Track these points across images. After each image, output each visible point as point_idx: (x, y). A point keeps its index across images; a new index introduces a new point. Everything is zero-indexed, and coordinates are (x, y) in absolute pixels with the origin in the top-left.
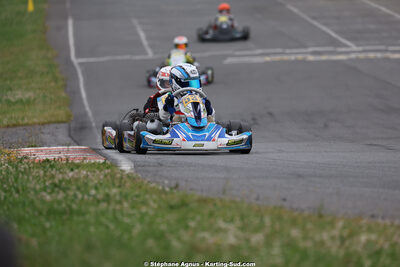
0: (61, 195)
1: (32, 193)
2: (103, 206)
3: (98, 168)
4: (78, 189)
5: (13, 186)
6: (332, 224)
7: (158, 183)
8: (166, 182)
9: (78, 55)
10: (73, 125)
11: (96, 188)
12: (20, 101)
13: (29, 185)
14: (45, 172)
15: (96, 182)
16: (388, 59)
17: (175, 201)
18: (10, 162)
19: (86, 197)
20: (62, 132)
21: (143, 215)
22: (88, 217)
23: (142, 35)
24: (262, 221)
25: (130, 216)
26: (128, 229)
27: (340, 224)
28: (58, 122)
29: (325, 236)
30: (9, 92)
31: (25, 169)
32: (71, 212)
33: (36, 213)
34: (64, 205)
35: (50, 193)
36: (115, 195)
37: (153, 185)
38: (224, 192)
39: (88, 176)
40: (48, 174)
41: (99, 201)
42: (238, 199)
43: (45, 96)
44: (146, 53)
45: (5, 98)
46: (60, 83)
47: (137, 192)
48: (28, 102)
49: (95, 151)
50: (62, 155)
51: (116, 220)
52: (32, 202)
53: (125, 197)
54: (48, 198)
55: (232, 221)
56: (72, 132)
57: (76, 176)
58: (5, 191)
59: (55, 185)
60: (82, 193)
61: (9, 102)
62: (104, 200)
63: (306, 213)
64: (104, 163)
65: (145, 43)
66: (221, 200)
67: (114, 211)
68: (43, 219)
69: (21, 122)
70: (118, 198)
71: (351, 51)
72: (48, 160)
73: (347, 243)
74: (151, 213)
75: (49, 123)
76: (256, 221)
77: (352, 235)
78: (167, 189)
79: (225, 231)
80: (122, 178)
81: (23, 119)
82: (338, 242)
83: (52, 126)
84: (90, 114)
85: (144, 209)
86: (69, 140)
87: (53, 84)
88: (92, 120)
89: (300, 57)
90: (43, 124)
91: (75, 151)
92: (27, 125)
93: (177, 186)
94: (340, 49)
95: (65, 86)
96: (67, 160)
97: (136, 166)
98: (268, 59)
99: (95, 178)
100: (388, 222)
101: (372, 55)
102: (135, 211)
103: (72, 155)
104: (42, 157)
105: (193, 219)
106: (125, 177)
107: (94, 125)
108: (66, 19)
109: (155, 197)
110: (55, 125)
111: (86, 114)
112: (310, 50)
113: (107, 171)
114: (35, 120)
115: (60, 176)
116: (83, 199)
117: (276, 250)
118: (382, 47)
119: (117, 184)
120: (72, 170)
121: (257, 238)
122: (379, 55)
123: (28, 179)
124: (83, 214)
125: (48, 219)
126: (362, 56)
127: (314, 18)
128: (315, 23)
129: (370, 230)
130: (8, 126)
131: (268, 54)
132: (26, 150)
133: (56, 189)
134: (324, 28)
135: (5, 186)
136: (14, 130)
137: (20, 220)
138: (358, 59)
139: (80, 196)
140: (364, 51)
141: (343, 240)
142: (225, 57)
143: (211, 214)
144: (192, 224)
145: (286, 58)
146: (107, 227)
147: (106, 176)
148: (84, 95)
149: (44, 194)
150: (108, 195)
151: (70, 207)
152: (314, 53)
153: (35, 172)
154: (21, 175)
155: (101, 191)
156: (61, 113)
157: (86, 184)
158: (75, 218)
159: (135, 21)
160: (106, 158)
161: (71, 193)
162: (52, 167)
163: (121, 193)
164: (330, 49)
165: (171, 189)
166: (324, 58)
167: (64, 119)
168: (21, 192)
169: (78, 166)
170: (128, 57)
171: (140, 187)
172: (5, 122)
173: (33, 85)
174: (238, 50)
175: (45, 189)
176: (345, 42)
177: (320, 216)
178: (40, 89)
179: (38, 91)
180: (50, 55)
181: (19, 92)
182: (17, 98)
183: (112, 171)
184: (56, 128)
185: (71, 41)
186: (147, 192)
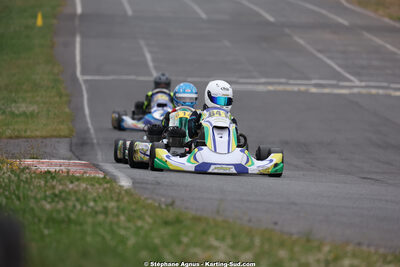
0: (61, 205)
1: (33, 201)
2: (101, 217)
3: (98, 182)
4: (78, 200)
5: (14, 193)
6: (319, 249)
7: (154, 200)
8: (163, 199)
9: (83, 73)
10: (75, 140)
11: (95, 200)
12: (24, 114)
13: (29, 193)
14: (46, 182)
15: (95, 194)
16: (389, 96)
18: (12, 171)
19: (84, 208)
20: (63, 147)
21: (139, 229)
22: (85, 227)
23: (148, 57)
24: (252, 241)
25: (126, 228)
26: (123, 241)
27: (326, 249)
28: (60, 137)
29: (311, 259)
30: (13, 105)
31: (27, 178)
32: (70, 220)
33: (36, 220)
34: (63, 215)
35: (50, 203)
36: (113, 208)
37: (150, 201)
38: (218, 212)
39: (87, 189)
40: (48, 184)
41: (96, 213)
42: (231, 220)
43: (48, 111)
44: (150, 74)
45: (9, 110)
47: (133, 207)
48: (32, 115)
49: (96, 167)
50: (63, 168)
51: (112, 232)
52: (32, 209)
53: (123, 211)
54: (48, 206)
55: (223, 239)
56: (73, 148)
57: (76, 189)
58: (7, 198)
59: (56, 195)
60: (82, 204)
61: (13, 114)
62: (101, 212)
63: (295, 237)
64: (105, 178)
65: (151, 64)
66: (215, 220)
67: (111, 224)
68: (42, 226)
69: (23, 134)
70: (115, 211)
71: (354, 86)
72: (49, 172)
74: (146, 226)
75: (52, 137)
76: (246, 241)
77: (337, 259)
79: (216, 249)
80: (119, 194)
81: (25, 131)
82: (323, 265)
83: (53, 140)
84: (92, 131)
85: (140, 223)
86: (69, 154)
87: (57, 99)
88: (93, 136)
89: (303, 88)
90: (45, 138)
91: (75, 165)
92: (30, 137)
93: (172, 204)
94: (342, 84)
95: (69, 102)
96: (68, 172)
97: (135, 182)
98: (271, 88)
99: (96, 191)
100: (372, 250)
101: (374, 91)
103: (72, 169)
104: (44, 168)
105: (186, 235)
106: (123, 192)
107: (95, 141)
108: (73, 35)
109: (151, 212)
110: (57, 139)
111: (88, 130)
112: (313, 82)
113: (106, 185)
114: (38, 133)
115: (61, 187)
116: (81, 209)
118: (385, 84)
119: (115, 198)
120: (72, 182)
122: (381, 91)
123: (29, 188)
124: (81, 224)
125: (48, 228)
126: (364, 91)
127: (319, 51)
128: (320, 56)
129: (354, 255)
130: (11, 138)
131: (271, 84)
132: (29, 162)
133: (56, 199)
134: (329, 62)
135: (7, 193)
136: (17, 141)
138: (360, 94)
139: (78, 206)
140: (367, 87)
141: (327, 263)
143: (204, 232)
144: (185, 240)
145: (289, 88)
146: (103, 238)
147: (105, 190)
148: (87, 111)
149: (44, 203)
150: (105, 208)
151: (68, 216)
152: (316, 85)
153: (36, 182)
154: (22, 184)
155: (99, 203)
156: (64, 129)
157: (85, 197)
158: (73, 227)
159: (142, 43)
160: (106, 173)
161: (70, 204)
162: (53, 178)
163: (118, 208)
164: (333, 82)
165: (167, 205)
166: (327, 91)
167: (67, 135)
168: (22, 200)
169: (78, 179)
170: (132, 77)
171: (137, 203)
172: (8, 133)
173: (38, 98)
174: (241, 78)
175: (45, 198)
176: (348, 76)
177: (308, 241)
178: (44, 103)
179: (42, 105)
180: (56, 70)
181: (24, 105)
182: (21, 110)
183: (111, 185)
184: (58, 142)
185: (78, 58)
186: (144, 207)
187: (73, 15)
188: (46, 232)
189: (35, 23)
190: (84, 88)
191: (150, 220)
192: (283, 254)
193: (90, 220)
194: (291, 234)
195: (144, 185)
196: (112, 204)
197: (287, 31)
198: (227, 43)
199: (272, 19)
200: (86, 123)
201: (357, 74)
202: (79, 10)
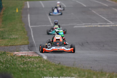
0: (26, 66)
1: (18, 65)
2: (38, 69)
5: (12, 63)
6: (105, 75)
7: (54, 62)
8: (57, 62)
9: (31, 25)
10: (29, 45)
11: (36, 64)
13: (16, 63)
14: (21, 59)
15: (36, 62)
17: (59, 68)
18: (11, 56)
19: (33, 66)
20: (26, 48)
21: (50, 72)
22: (34, 72)
23: (50, 19)
24: (85, 74)
25: (46, 72)
27: (108, 75)
30: (11, 36)
31: (15, 58)
32: (29, 71)
33: (19, 71)
36: (42, 66)
37: (53, 63)
38: (74, 65)
39: (34, 60)
40: (22, 60)
41: (37, 68)
42: (78, 67)
43: (21, 37)
44: (51, 24)
45: (9, 37)
46: (26, 33)
47: (48, 65)
48: (16, 39)
49: (36, 53)
50: (26, 54)
51: (42, 73)
52: (17, 68)
53: (45, 66)
54: (22, 67)
55: (76, 74)
56: (29, 47)
57: (30, 60)
58: (10, 64)
59: (24, 63)
60: (32, 65)
61: (11, 38)
62: (39, 67)
63: (98, 71)
64: (39, 56)
65: (51, 21)
66: (73, 67)
67: (42, 70)
68: (20, 73)
70: (43, 67)
71: (111, 24)
72: (22, 56)
74: (52, 71)
75: (22, 45)
76: (83, 74)
80: (44, 61)
81: (15, 43)
83: (23, 46)
84: (34, 42)
85: (50, 70)
86: (28, 50)
87: (24, 33)
88: (35, 44)
89: (96, 26)
90: (21, 45)
91: (30, 53)
92: (16, 45)
93: (60, 63)
94: (107, 24)
96: (28, 55)
97: (48, 57)
98: (86, 26)
99: (36, 61)
102: (47, 71)
103: (29, 54)
104: (21, 55)
105: (65, 73)
107: (35, 45)
108: (27, 14)
109: (53, 66)
110: (24, 45)
112: (99, 24)
113: (39, 59)
114: (18, 44)
115: (26, 60)
116: (32, 67)
119: (42, 63)
120: (29, 58)
123: (16, 61)
124: (32, 71)
125: (22, 73)
126: (114, 25)
127: (100, 14)
128: (100, 16)
129: (116, 76)
130: (10, 46)
131: (86, 25)
132: (16, 53)
133: (25, 64)
134: (103, 17)
135: (10, 63)
136: (12, 47)
137: (14, 73)
138: (113, 26)
139: (31, 66)
142: (74, 26)
143: (70, 72)
145: (92, 26)
146: (39, 75)
147: (39, 60)
149: (21, 65)
150: (40, 66)
151: (28, 69)
152: (100, 25)
153: (18, 59)
154: (14, 60)
155: (38, 65)
156: (26, 42)
157: (33, 63)
158: (30, 72)
160: (39, 55)
161: (29, 65)
162: (23, 57)
163: (43, 65)
164: (105, 23)
165: (58, 64)
166: (103, 26)
167: (27, 44)
168: (14, 65)
169: (31, 57)
170: (45, 25)
171: (49, 64)
172: (10, 44)
173: (18, 33)
174: (78, 24)
175: (21, 64)
176: (109, 21)
177: (102, 72)
178: (20, 35)
179: (19, 35)
180: (23, 25)
181: (14, 36)
182: (13, 37)
183: (41, 59)
184: (24, 46)
185: (29, 21)
186: (51, 65)
187: (27, 8)
188: (22, 75)
189: (16, 11)
190: (31, 29)
191: (53, 69)
192: (94, 77)
194: (96, 71)
195: (51, 58)
196: (42, 65)
197: (90, 9)
198: (72, 14)
199: (85, 6)
200: (33, 40)
201: (111, 21)
202: (29, 7)
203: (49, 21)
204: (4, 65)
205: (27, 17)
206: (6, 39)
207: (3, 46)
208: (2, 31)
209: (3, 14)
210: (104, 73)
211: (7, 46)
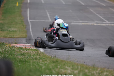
0: (23, 57)
1: (15, 56)
2: (35, 60)
3: (34, 50)
4: (28, 55)
5: (10, 54)
6: (97, 69)
8: (52, 55)
9: (30, 19)
10: (27, 39)
11: (33, 56)
12: (13, 31)
15: (33, 54)
17: (55, 60)
18: (10, 47)
20: (24, 40)
21: (46, 64)
22: (30, 63)
23: (48, 15)
24: (78, 67)
25: (42, 64)
26: (41, 67)
27: (99, 70)
28: (23, 37)
29: (95, 72)
30: (10, 28)
31: (14, 49)
32: (26, 61)
33: (17, 61)
34: (24, 60)
35: (20, 56)
36: (38, 58)
37: (49, 56)
38: (68, 59)
39: (31, 52)
40: (20, 51)
41: (34, 59)
42: (72, 61)
43: (20, 30)
44: (49, 20)
45: (8, 30)
46: (24, 27)
47: (44, 57)
48: (15, 31)
50: (24, 46)
51: (38, 64)
52: (15, 58)
55: (70, 67)
57: (28, 52)
59: (22, 54)
61: (10, 31)
63: (90, 66)
64: (36, 49)
65: (49, 17)
66: (67, 61)
67: (38, 62)
68: (18, 63)
69: (13, 37)
70: (39, 58)
71: (107, 23)
72: (20, 47)
73: (100, 75)
74: (48, 63)
75: (21, 37)
76: (76, 67)
77: (102, 72)
78: (53, 57)
79: (68, 69)
81: (13, 36)
82: (98, 74)
84: (32, 36)
85: (46, 62)
86: (26, 42)
87: (22, 27)
88: (33, 37)
89: (92, 24)
90: (19, 38)
91: (28, 45)
92: (14, 38)
93: (55, 57)
94: (103, 22)
95: (26, 28)
96: (25, 48)
98: (83, 24)
100: (112, 70)
101: (113, 25)
102: (43, 63)
103: (27, 47)
104: (19, 46)
105: (59, 65)
106: (41, 53)
107: (33, 39)
108: (27, 9)
109: (49, 59)
111: (31, 36)
112: (95, 22)
113: (36, 51)
114: (17, 36)
115: (23, 52)
116: (29, 58)
117: (81, 75)
119: (39, 55)
120: (27, 50)
121: (76, 72)
123: (14, 52)
126: (110, 25)
127: (97, 13)
128: (97, 15)
129: (107, 71)
130: (9, 38)
131: (83, 22)
132: (14, 44)
133: (22, 55)
135: (8, 53)
136: (11, 39)
140: (110, 23)
142: (71, 22)
143: (64, 65)
144: (59, 67)
145: (88, 24)
146: (36, 66)
147: (36, 53)
149: (18, 56)
150: (36, 58)
152: (96, 23)
153: (16, 50)
155: (34, 56)
156: (24, 35)
157: (30, 54)
158: (27, 63)
159: (47, 11)
161: (26, 56)
162: (21, 49)
163: (40, 58)
164: (101, 22)
165: (54, 57)
166: (99, 24)
168: (12, 55)
169: (28, 50)
170: (44, 21)
172: (8, 36)
173: (17, 26)
174: (75, 21)
176: (105, 20)
177: (94, 67)
178: (19, 28)
180: (22, 18)
181: (13, 28)
183: (38, 51)
185: (28, 15)
186: (47, 58)
187: (27, 3)
188: (19, 64)
189: (16, 5)
190: (30, 23)
191: (49, 61)
192: (86, 71)
193: (31, 61)
194: (89, 65)
195: (47, 51)
196: (38, 57)
197: (88, 7)
198: (70, 11)
199: (83, 4)
200: (31, 33)
201: (108, 20)
202: (29, 1)
203: (47, 17)
204: (3, 55)
205: (26, 11)
206: (6, 31)
207: (2, 37)
208: (2, 23)
209: (4, 7)
210: (96, 68)
211: (6, 37)
